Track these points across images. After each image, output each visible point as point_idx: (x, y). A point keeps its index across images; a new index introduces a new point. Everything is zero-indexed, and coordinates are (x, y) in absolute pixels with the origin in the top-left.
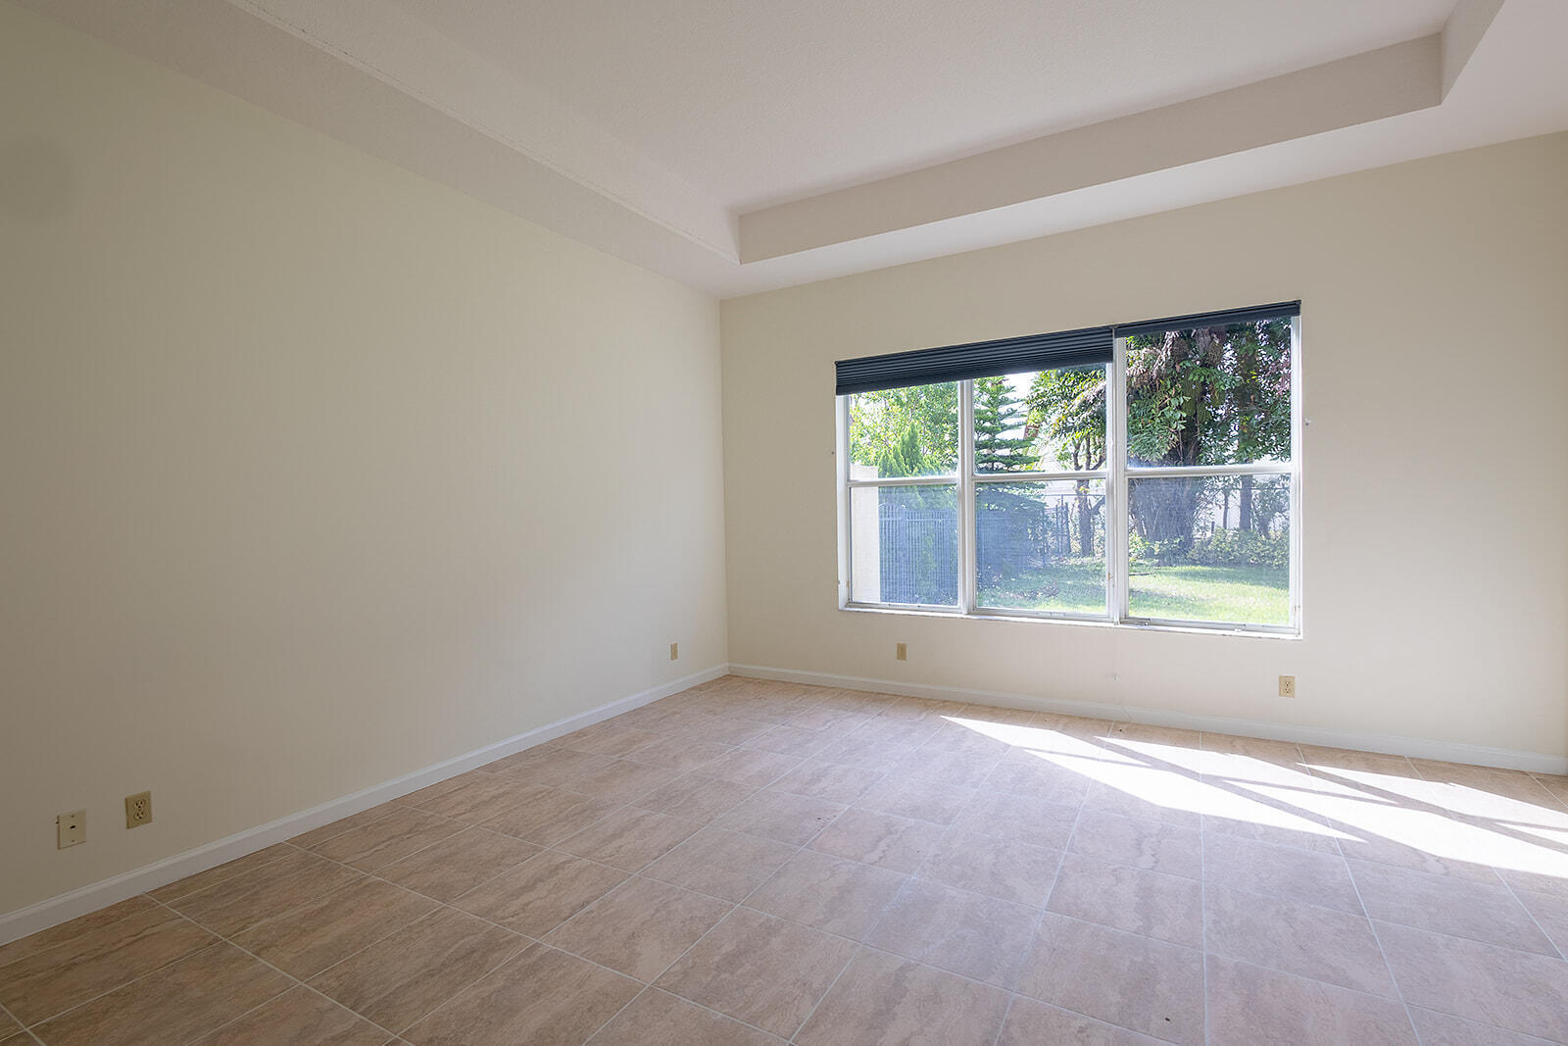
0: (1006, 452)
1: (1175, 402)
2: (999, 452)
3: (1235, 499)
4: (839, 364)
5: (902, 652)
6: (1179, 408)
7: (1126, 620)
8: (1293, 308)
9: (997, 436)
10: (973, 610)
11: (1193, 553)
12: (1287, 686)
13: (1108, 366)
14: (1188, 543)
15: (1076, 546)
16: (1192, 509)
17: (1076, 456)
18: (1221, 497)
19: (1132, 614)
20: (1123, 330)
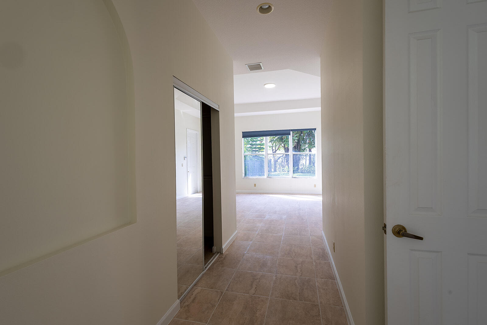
0: (259, 146)
1: (295, 135)
2: (257, 146)
3: (308, 158)
4: (243, 132)
5: (255, 185)
6: (296, 137)
7: (293, 177)
8: (315, 129)
9: (257, 142)
10: (268, 177)
11: (299, 171)
12: (315, 186)
13: (290, 136)
14: (298, 169)
15: (273, 170)
16: (299, 160)
17: (272, 147)
18: (305, 157)
19: (293, 176)
20: (292, 130)
